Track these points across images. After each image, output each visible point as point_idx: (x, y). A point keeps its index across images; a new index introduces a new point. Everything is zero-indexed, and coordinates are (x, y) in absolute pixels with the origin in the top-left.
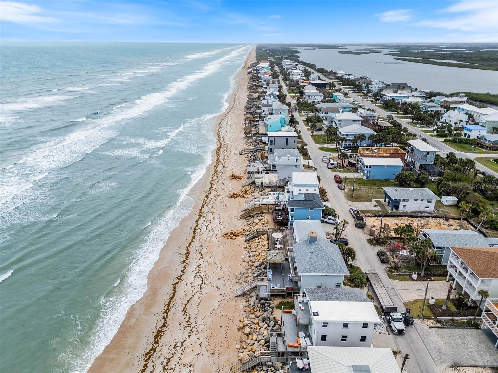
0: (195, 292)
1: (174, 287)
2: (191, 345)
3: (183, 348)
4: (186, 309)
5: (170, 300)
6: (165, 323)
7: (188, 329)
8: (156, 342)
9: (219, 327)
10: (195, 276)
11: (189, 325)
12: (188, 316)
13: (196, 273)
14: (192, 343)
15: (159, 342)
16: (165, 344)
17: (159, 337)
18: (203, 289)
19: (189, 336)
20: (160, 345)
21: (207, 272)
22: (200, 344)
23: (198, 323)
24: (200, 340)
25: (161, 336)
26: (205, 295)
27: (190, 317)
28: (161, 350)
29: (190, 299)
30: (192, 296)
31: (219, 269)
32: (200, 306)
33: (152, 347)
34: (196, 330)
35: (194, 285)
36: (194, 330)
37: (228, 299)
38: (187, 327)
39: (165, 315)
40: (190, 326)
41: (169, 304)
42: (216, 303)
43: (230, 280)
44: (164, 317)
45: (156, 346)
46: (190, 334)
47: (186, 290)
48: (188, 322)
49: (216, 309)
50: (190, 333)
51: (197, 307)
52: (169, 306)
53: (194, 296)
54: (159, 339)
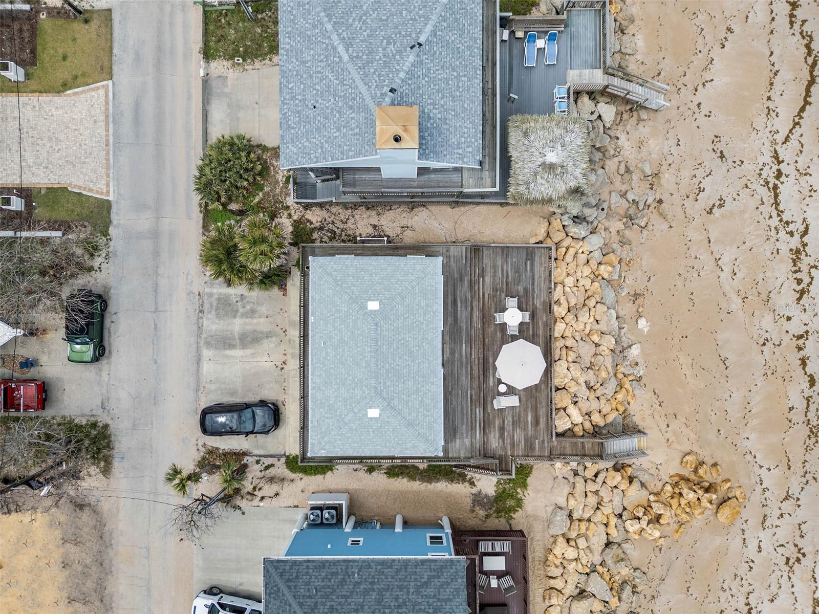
0: (793, 143)
4: (810, 60)
10: (806, 232)
12: (797, 26)
13: (805, 245)
18: (768, 158)
21: (768, 247)
26: (760, 122)
27: (792, 23)
29: (803, 109)
30: (798, 123)
31: (726, 260)
32: (767, 74)
35: (803, 180)
37: (683, 89)
43: (683, 192)
48: (794, 5)
49: (717, 47)
51: (776, 68)
53: (796, 124)
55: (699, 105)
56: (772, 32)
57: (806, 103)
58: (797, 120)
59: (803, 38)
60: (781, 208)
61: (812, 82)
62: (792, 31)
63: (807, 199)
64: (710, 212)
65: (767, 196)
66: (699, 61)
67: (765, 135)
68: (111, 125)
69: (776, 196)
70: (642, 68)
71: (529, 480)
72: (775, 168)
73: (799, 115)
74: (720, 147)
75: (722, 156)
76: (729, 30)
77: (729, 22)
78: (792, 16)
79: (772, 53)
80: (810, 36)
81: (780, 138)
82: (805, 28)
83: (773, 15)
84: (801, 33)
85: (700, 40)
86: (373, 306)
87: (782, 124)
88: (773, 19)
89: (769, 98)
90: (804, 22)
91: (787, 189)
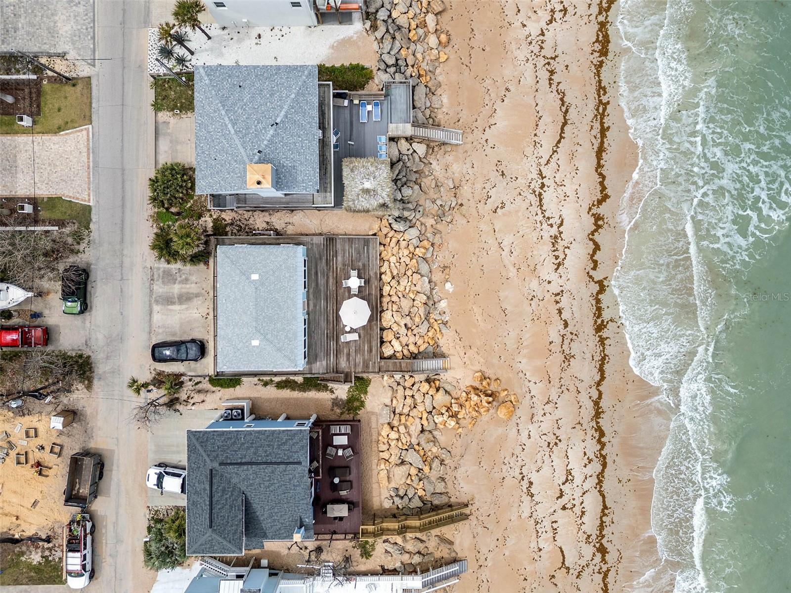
0: (553, 164)
1: (604, 188)
2: (535, 12)
3: (549, 7)
4: (564, 109)
5: (602, 143)
6: (598, 74)
7: (548, 52)
8: (603, 25)
9: (487, 49)
10: (561, 224)
11: (549, 63)
12: (554, 86)
13: (561, 233)
14: (534, 16)
15: (597, 27)
16: (586, 19)
17: (600, 39)
18: (535, 175)
19: (543, 34)
20: (593, 18)
21: (535, 235)
22: (519, 11)
23: (530, 65)
24: (520, 20)
25: (597, 41)
26: (529, 150)
27: (550, 84)
28: (589, 7)
29: (559, 142)
30: (556, 151)
31: (506, 243)
32: (534, 119)
33: (607, 16)
34: (531, 47)
35: (559, 189)
36: (536, 49)
37: (476, 130)
38: (552, 58)
39: (604, 99)
40: (547, 61)
41: (604, 131)
42: (502, 121)
43: (477, 198)
44: (605, 93)
45: (601, 18)
46: (541, 38)
47: (573, 174)
48: (552, 72)
49: (499, 102)
50: (542, 43)
51: (540, 115)
52: (602, 124)
54: (599, 33)
55: (487, 140)
56: (537, 90)
57: (561, 137)
58: (555, 149)
59: (559, 94)
60: (544, 208)
61: (565, 124)
62: (551, 89)
63: (563, 201)
64: (495, 212)
65: (534, 200)
66: (487, 111)
67: (532, 160)
68: (91, 155)
69: (541, 200)
70: (447, 117)
71: (369, 389)
72: (540, 181)
73: (556, 145)
74: (501, 168)
75: (503, 174)
76: (507, 89)
77: (507, 84)
78: (550, 79)
79: (537, 104)
80: (563, 93)
81: (543, 161)
82: (560, 87)
83: (538, 79)
84: (557, 91)
85: (487, 97)
86: (255, 277)
87: (545, 152)
88: (538, 82)
89: (535, 135)
90: (559, 83)
91: (549, 196)
